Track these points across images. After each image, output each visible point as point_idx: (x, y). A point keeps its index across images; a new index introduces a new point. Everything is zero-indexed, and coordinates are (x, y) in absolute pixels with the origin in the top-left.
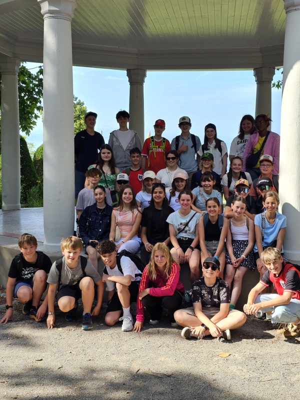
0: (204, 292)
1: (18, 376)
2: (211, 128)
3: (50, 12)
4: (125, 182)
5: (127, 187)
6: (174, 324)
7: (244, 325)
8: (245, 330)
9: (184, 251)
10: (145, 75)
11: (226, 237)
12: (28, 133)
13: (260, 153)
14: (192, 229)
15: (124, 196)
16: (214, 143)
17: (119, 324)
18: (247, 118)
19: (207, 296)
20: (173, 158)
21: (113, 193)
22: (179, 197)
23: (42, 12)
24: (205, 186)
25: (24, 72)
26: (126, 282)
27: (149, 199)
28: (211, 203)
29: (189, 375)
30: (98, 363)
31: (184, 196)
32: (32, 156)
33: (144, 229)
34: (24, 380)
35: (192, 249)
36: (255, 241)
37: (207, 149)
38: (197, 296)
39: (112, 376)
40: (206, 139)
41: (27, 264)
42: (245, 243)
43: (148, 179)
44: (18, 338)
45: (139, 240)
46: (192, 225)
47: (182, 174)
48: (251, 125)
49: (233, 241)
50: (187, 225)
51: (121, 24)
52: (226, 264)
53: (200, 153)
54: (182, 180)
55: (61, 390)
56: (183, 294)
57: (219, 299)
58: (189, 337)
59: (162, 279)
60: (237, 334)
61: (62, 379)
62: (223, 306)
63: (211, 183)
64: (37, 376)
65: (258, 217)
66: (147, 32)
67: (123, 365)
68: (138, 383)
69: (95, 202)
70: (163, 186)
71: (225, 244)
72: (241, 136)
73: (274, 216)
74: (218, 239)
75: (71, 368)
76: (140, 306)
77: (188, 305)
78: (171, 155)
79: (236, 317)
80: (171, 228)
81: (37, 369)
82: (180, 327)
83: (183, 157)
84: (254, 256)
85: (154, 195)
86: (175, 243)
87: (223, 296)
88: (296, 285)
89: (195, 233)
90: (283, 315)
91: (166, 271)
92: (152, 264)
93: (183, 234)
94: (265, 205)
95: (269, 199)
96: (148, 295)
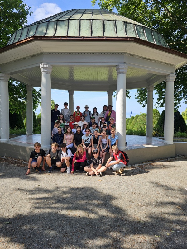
0: (94, 161)
1: (32, 191)
2: (95, 109)
3: (44, 71)
4: (68, 126)
5: (69, 127)
6: (84, 171)
7: (106, 171)
8: (107, 172)
9: (87, 147)
10: (74, 92)
11: (100, 143)
12: (35, 110)
13: (110, 116)
14: (89, 141)
15: (68, 130)
16: (96, 113)
17: (66, 172)
18: (105, 106)
19: (95, 162)
20: (83, 118)
21: (64, 129)
22: (86, 130)
23: (41, 71)
24: (93, 127)
25: (34, 90)
26: (68, 159)
27: (76, 131)
28: (96, 132)
29: (89, 188)
30: (59, 185)
31: (87, 130)
32: (37, 117)
33: (74, 140)
34: (34, 192)
35: (89, 147)
36: (109, 144)
37: (94, 115)
38: (92, 162)
39: (64, 189)
40: (94, 112)
41: (36, 153)
42: (106, 145)
43: (76, 124)
44: (32, 178)
45: (73, 144)
46: (89, 139)
47: (86, 123)
48: (106, 108)
49: (102, 144)
50: (88, 139)
51: (66, 76)
52: (100, 151)
53: (91, 116)
54: (86, 125)
55: (47, 195)
56: (87, 161)
57: (98, 162)
58: (89, 175)
59: (80, 157)
60: (104, 174)
61: (47, 191)
62: (100, 165)
63: (95, 126)
64: (38, 190)
65: (109, 136)
66: (75, 79)
67: (67, 185)
68: (72, 191)
69: (58, 132)
70: (80, 127)
71: (100, 145)
72: (104, 111)
73: (114, 136)
74: (98, 144)
75: (50, 187)
76: (73, 166)
77: (88, 165)
78: (82, 117)
79: (103, 168)
80: (83, 140)
81: (38, 188)
82: (86, 172)
83: (86, 118)
84: (108, 148)
85: (77, 130)
86: (84, 145)
87: (100, 162)
88: (122, 158)
89: (90, 142)
90: (117, 167)
91: (82, 154)
92: (77, 151)
93: (87, 142)
94: (111, 132)
95: (112, 130)
96: (76, 162)
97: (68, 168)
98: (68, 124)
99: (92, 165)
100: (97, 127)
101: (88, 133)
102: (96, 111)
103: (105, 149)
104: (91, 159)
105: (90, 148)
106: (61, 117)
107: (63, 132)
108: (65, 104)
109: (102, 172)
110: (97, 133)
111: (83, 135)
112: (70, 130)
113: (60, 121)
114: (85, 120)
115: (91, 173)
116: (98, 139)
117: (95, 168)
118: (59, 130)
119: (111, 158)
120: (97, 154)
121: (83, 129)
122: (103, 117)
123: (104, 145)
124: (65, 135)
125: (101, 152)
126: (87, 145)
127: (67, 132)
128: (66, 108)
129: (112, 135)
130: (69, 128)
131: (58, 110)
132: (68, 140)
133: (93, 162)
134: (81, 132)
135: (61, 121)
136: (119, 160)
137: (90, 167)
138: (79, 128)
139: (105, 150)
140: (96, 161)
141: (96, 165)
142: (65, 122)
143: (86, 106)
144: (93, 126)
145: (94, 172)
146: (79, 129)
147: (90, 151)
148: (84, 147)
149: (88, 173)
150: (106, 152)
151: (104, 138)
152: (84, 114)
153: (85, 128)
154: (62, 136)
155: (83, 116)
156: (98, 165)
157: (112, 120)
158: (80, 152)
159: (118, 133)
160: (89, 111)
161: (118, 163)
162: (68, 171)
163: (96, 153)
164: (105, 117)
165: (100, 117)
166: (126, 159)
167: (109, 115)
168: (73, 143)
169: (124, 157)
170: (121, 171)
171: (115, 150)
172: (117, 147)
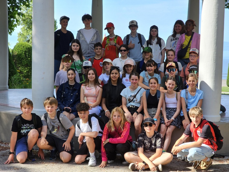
26: (94, 136)
38: (142, 143)
52: (161, 124)
58: (135, 169)
87: (158, 144)
88: (207, 135)
89: (140, 103)
90: (195, 155)
91: (121, 127)
92: (111, 121)
93: (132, 104)
94: (188, 83)
95: (190, 78)
96: (109, 142)
97: (92, 154)
98: (90, 64)
99: (141, 149)
100: (157, 71)
101: (135, 83)
102: (156, 33)
103: (173, 118)
104: (140, 138)
105: (140, 115)
106: (74, 47)
107: (78, 81)
108: (86, 18)
109: (162, 165)
110: (155, 83)
111: (124, 87)
112: (94, 76)
113: (72, 56)
114: (129, 55)
115: (140, 165)
116: (157, 96)
117: (148, 157)
118: (70, 76)
119: (184, 136)
120: (154, 128)
121: (124, 76)
122: (171, 50)
123: (170, 111)
124: (83, 87)
125: (163, 126)
126: (132, 110)
127: (87, 81)
128: (87, 27)
129: (189, 88)
130: (91, 72)
131: (68, 31)
132: (89, 98)
133: (145, 144)
134: (120, 80)
135: (76, 57)
136: (200, 140)
137: (137, 153)
138: (114, 71)
139: (173, 121)
140: (151, 142)
141: (150, 150)
142: (84, 58)
143: (132, 22)
144: (147, 68)
145: (146, 164)
146: (116, 74)
147: (137, 121)
148: (127, 113)
149: (133, 166)
150: (174, 125)
151: (170, 96)
152: (127, 41)
153: (128, 73)
154: (77, 88)
155: (124, 46)
156: (154, 151)
157: (193, 54)
158: (117, 123)
160: (139, 35)
161: (199, 146)
162: (92, 161)
163: (151, 125)
164: (176, 49)
165: (165, 49)
166: (217, 139)
167: (186, 43)
168: (100, 105)
169: (214, 135)
170: (205, 164)
171: (197, 117)
172: (201, 111)
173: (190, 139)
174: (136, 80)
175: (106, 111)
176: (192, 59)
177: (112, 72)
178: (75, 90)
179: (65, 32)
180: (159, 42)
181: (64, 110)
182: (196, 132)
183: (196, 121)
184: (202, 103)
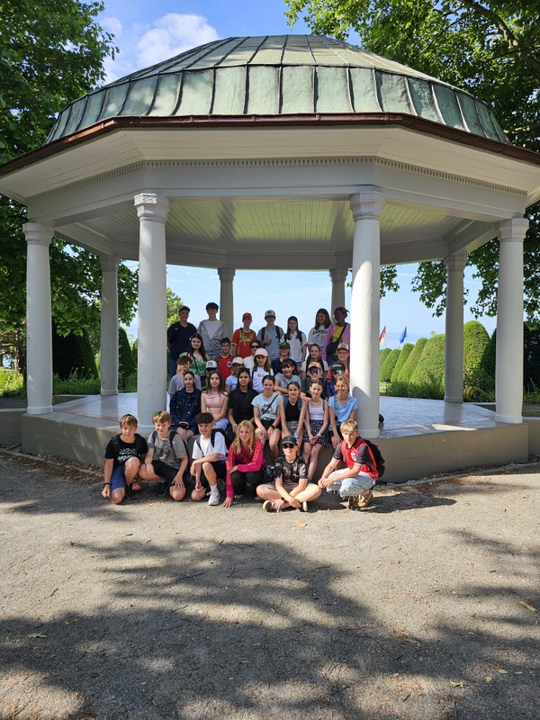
0: (285, 468)
1: (109, 550)
2: (293, 320)
3: (145, 215)
4: (213, 369)
5: (215, 373)
6: (257, 498)
7: (319, 497)
8: (323, 502)
9: (267, 429)
10: (234, 274)
11: (305, 418)
12: (128, 324)
14: (274, 411)
15: (211, 380)
16: (296, 334)
18: (322, 312)
19: (288, 472)
21: (203, 378)
23: (139, 214)
24: (286, 372)
25: (124, 270)
27: (236, 382)
28: (292, 386)
29: (270, 544)
30: (186, 535)
31: (267, 381)
32: (131, 346)
33: (231, 411)
34: (114, 553)
35: (274, 428)
36: (329, 422)
37: (289, 339)
38: (280, 471)
39: (197, 546)
40: (289, 330)
41: (124, 445)
42: (321, 423)
43: (236, 364)
44: (110, 514)
45: (227, 420)
46: (274, 406)
48: (325, 318)
49: (310, 421)
50: (270, 406)
51: (213, 228)
52: (303, 442)
55: (149, 562)
56: (266, 469)
57: (298, 473)
58: (270, 509)
59: (247, 456)
60: (313, 505)
61: (152, 550)
62: (301, 481)
63: (291, 369)
64: (126, 549)
65: (331, 400)
66: (236, 237)
67: (208, 536)
68: (221, 553)
69: (184, 387)
71: (304, 424)
72: (317, 327)
74: (298, 420)
75: (162, 538)
79: (312, 490)
80: (255, 410)
81: (127, 542)
82: (263, 501)
84: (328, 434)
85: (240, 379)
86: (258, 423)
87: (302, 472)
88: (365, 460)
89: (276, 414)
90: (350, 488)
91: (250, 446)
92: (237, 439)
93: (266, 415)
94: (336, 388)
95: (339, 383)
96: (237, 471)
97: (213, 488)
98: (214, 365)
99: (278, 481)
100: (296, 372)
101: (269, 389)
102: (295, 326)
103: (319, 434)
104: (277, 465)
105: (277, 430)
106: (195, 343)
107: (199, 387)
108: (211, 307)
109: (307, 502)
110: (295, 390)
111: (256, 394)
112: (218, 381)
115: (278, 503)
116: (299, 405)
117: (289, 491)
118: (188, 381)
119: (334, 462)
120: (295, 449)
122: (315, 345)
123: (316, 425)
124: (204, 395)
125: (307, 445)
126: (267, 424)
128: (212, 317)
129: (338, 395)
130: (215, 375)
131: (189, 324)
132: (212, 409)
133: (283, 472)
134: (250, 385)
136: (356, 466)
137: (274, 484)
138: (244, 374)
139: (319, 438)
140: (292, 469)
141: (291, 481)
142: (207, 357)
143: (269, 312)
144: (284, 370)
145: (286, 502)
146: (246, 377)
147: (273, 440)
148: (260, 428)
149: (269, 505)
150: (321, 443)
151: (315, 404)
152: (263, 336)
154: (196, 397)
155: (257, 341)
156: (297, 481)
157: (342, 351)
158: (245, 441)
159: (356, 389)
160: (277, 327)
161: (355, 476)
162: (213, 498)
163: (291, 446)
165: (307, 345)
169: (373, 458)
170: (363, 499)
171: (350, 435)
172: (356, 427)
173: (342, 465)
174: (270, 385)
175: (234, 425)
176: (341, 357)
177: (241, 375)
178: (194, 399)
179: (185, 326)
180: (300, 335)
181: (179, 426)
182: (349, 454)
183: (350, 440)
184: (355, 416)
